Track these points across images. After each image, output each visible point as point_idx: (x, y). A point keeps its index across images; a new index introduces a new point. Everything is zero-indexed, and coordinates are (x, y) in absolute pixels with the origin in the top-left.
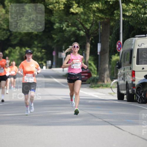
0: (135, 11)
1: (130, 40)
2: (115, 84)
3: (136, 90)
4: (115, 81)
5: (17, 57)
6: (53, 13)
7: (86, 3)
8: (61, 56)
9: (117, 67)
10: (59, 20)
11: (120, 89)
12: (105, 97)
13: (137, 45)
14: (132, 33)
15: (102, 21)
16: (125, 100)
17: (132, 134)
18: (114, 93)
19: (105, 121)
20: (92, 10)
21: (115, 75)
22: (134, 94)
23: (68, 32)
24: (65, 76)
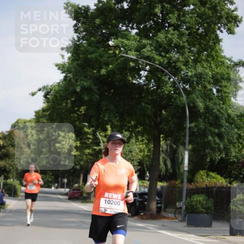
8: (64, 181)
24: (66, 194)
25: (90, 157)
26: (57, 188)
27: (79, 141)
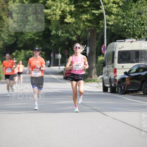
0: (116, 21)
1: (112, 44)
2: (101, 79)
3: (118, 84)
4: (101, 77)
5: (22, 58)
6: (51, 23)
7: (77, 15)
8: (57, 57)
9: (102, 66)
10: (56, 29)
11: (105, 83)
12: (93, 90)
13: (118, 48)
14: (114, 38)
15: (90, 28)
16: (109, 92)
17: (114, 119)
18: (100, 86)
19: (93, 109)
20: (82, 20)
21: (101, 72)
22: (116, 87)
23: (62, 37)
24: (61, 73)
25: (88, 24)
26: (49, 66)
27: (73, 4)
